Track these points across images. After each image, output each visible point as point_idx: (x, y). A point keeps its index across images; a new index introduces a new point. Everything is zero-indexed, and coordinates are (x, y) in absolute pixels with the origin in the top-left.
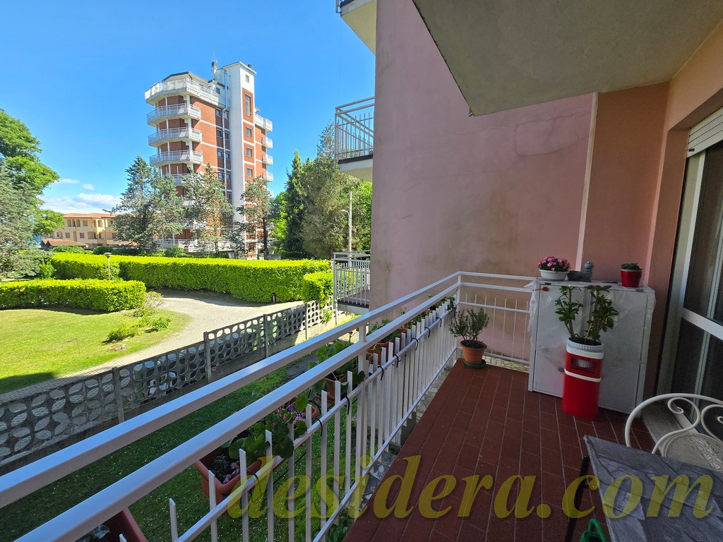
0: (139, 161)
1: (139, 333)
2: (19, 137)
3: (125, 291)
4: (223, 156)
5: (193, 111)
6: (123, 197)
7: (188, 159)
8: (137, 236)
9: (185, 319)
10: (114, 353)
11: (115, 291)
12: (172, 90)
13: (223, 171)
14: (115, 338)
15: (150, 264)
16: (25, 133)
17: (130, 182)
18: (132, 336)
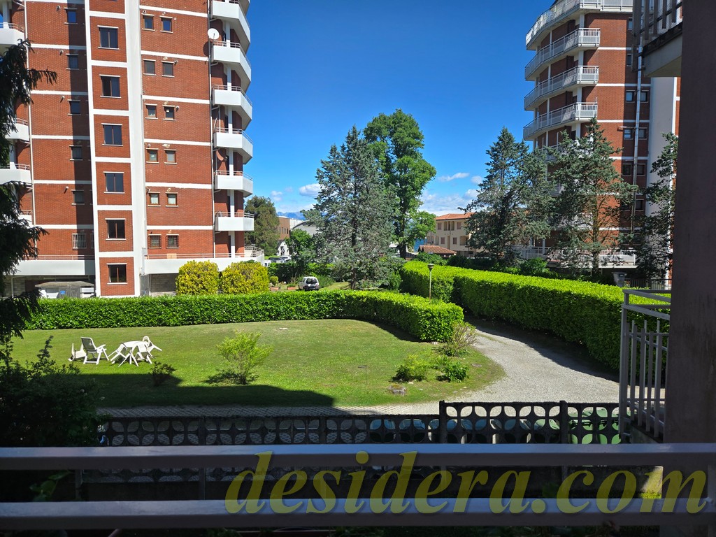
0: (503, 136)
1: (429, 378)
2: (409, 135)
3: (439, 316)
4: (634, 98)
5: (586, 38)
6: (479, 189)
7: (572, 118)
8: (489, 242)
9: (495, 372)
10: (390, 395)
11: (428, 314)
12: (560, 16)
13: (634, 124)
14: (403, 376)
15: (483, 281)
16: (414, 130)
17: (490, 167)
18: (420, 379)
